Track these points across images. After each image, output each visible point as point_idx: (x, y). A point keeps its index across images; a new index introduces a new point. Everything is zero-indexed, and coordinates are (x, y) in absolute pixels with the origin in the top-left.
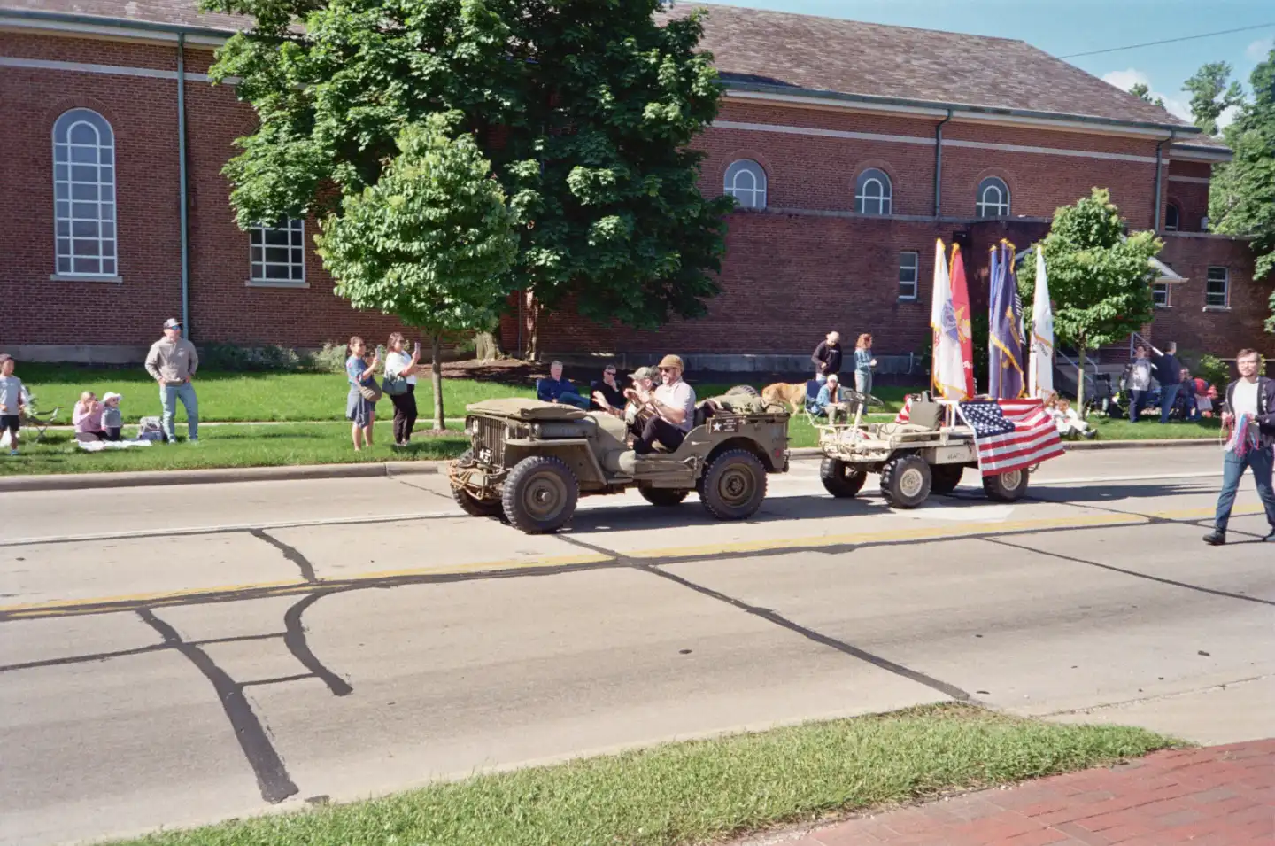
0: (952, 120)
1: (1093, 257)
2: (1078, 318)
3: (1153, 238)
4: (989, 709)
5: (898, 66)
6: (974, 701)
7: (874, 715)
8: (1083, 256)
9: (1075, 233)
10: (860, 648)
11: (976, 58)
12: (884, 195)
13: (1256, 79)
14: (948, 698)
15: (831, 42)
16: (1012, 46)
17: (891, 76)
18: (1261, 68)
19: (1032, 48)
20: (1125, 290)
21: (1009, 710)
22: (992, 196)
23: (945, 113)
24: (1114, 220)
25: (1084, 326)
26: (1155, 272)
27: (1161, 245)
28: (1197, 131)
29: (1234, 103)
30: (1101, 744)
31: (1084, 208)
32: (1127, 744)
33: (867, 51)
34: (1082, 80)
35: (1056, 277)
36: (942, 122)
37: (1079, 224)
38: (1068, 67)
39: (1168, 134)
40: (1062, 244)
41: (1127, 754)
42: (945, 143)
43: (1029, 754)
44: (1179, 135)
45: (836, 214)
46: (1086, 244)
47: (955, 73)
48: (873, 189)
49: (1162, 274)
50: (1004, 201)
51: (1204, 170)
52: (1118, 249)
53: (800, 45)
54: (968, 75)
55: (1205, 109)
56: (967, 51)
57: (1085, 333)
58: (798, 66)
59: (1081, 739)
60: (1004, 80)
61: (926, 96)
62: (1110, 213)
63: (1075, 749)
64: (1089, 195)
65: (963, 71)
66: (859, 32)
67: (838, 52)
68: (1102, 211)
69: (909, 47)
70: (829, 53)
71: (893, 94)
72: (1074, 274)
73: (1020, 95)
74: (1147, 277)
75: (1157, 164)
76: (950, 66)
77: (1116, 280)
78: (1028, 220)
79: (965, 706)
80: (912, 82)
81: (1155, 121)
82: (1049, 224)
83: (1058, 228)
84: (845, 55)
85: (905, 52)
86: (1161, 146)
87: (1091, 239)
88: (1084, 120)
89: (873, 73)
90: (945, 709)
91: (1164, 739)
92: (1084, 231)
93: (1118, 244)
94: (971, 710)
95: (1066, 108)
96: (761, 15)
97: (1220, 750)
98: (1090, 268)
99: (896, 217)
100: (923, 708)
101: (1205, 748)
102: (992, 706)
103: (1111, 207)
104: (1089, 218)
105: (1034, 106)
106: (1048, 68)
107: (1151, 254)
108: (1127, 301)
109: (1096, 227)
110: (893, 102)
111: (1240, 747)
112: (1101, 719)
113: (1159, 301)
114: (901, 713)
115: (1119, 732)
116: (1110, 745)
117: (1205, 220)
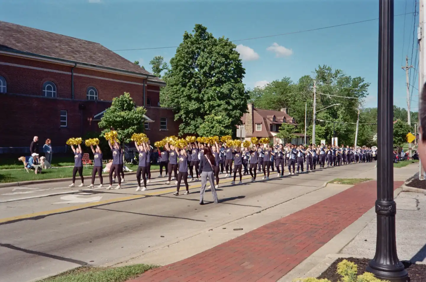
0: (77, 67)
1: (126, 114)
2: (122, 133)
3: (144, 109)
4: (94, 267)
5: (57, 47)
6: (89, 265)
7: (52, 277)
8: (123, 113)
9: (119, 106)
10: (47, 253)
11: (84, 47)
12: (54, 90)
13: (172, 62)
14: (80, 266)
15: (31, 36)
16: (96, 45)
17: (54, 50)
18: (173, 59)
19: (103, 46)
20: (136, 124)
21: (101, 266)
22: (92, 93)
23: (74, 64)
24: (132, 102)
25: (124, 135)
26: (145, 119)
27: (146, 111)
28: (155, 76)
29: (165, 68)
30: (130, 272)
31: (122, 98)
32: (139, 270)
33: (45, 40)
34: (118, 58)
35: (114, 120)
36: (73, 67)
37: (121, 103)
38: (114, 53)
39: (146, 77)
40: (116, 109)
41: (139, 273)
42: (74, 74)
43: (107, 280)
44: (149, 77)
45: (35, 96)
46: (123, 110)
47: (78, 51)
48: (49, 88)
49: (147, 119)
50: (96, 95)
51: (157, 88)
52: (133, 112)
53: (19, 35)
54: (81, 52)
55: (157, 70)
56: (81, 45)
57: (124, 138)
58: (18, 43)
59: (124, 271)
60: (94, 55)
61: (67, 58)
62: (130, 100)
63: (122, 275)
64: (123, 94)
65: (80, 51)
66: (42, 34)
67: (34, 40)
68: (128, 100)
69: (60, 41)
70: (30, 40)
71: (55, 56)
72: (120, 119)
73: (99, 61)
74: (143, 120)
75: (144, 86)
76: (75, 49)
77: (133, 121)
78: (104, 101)
79: (86, 267)
80: (62, 53)
81: (142, 73)
82: (111, 103)
83: (114, 104)
84: (36, 41)
85: (59, 42)
86: (144, 80)
87: (125, 108)
88: (120, 71)
89: (47, 48)
90: (78, 270)
91: (150, 266)
92: (123, 105)
93: (133, 110)
94: (88, 268)
95: (114, 66)
96: (3, 23)
97: (167, 266)
98: (125, 117)
99: (58, 98)
100: (70, 271)
101: (162, 267)
102: (95, 265)
103: (130, 98)
104: (123, 101)
105: (104, 65)
106: (108, 53)
107: (143, 114)
108: (137, 128)
109: (126, 104)
110: (55, 59)
111: (174, 264)
112: (131, 263)
113: (146, 128)
114: (62, 274)
115: (136, 266)
116: (133, 271)
117: (159, 103)
